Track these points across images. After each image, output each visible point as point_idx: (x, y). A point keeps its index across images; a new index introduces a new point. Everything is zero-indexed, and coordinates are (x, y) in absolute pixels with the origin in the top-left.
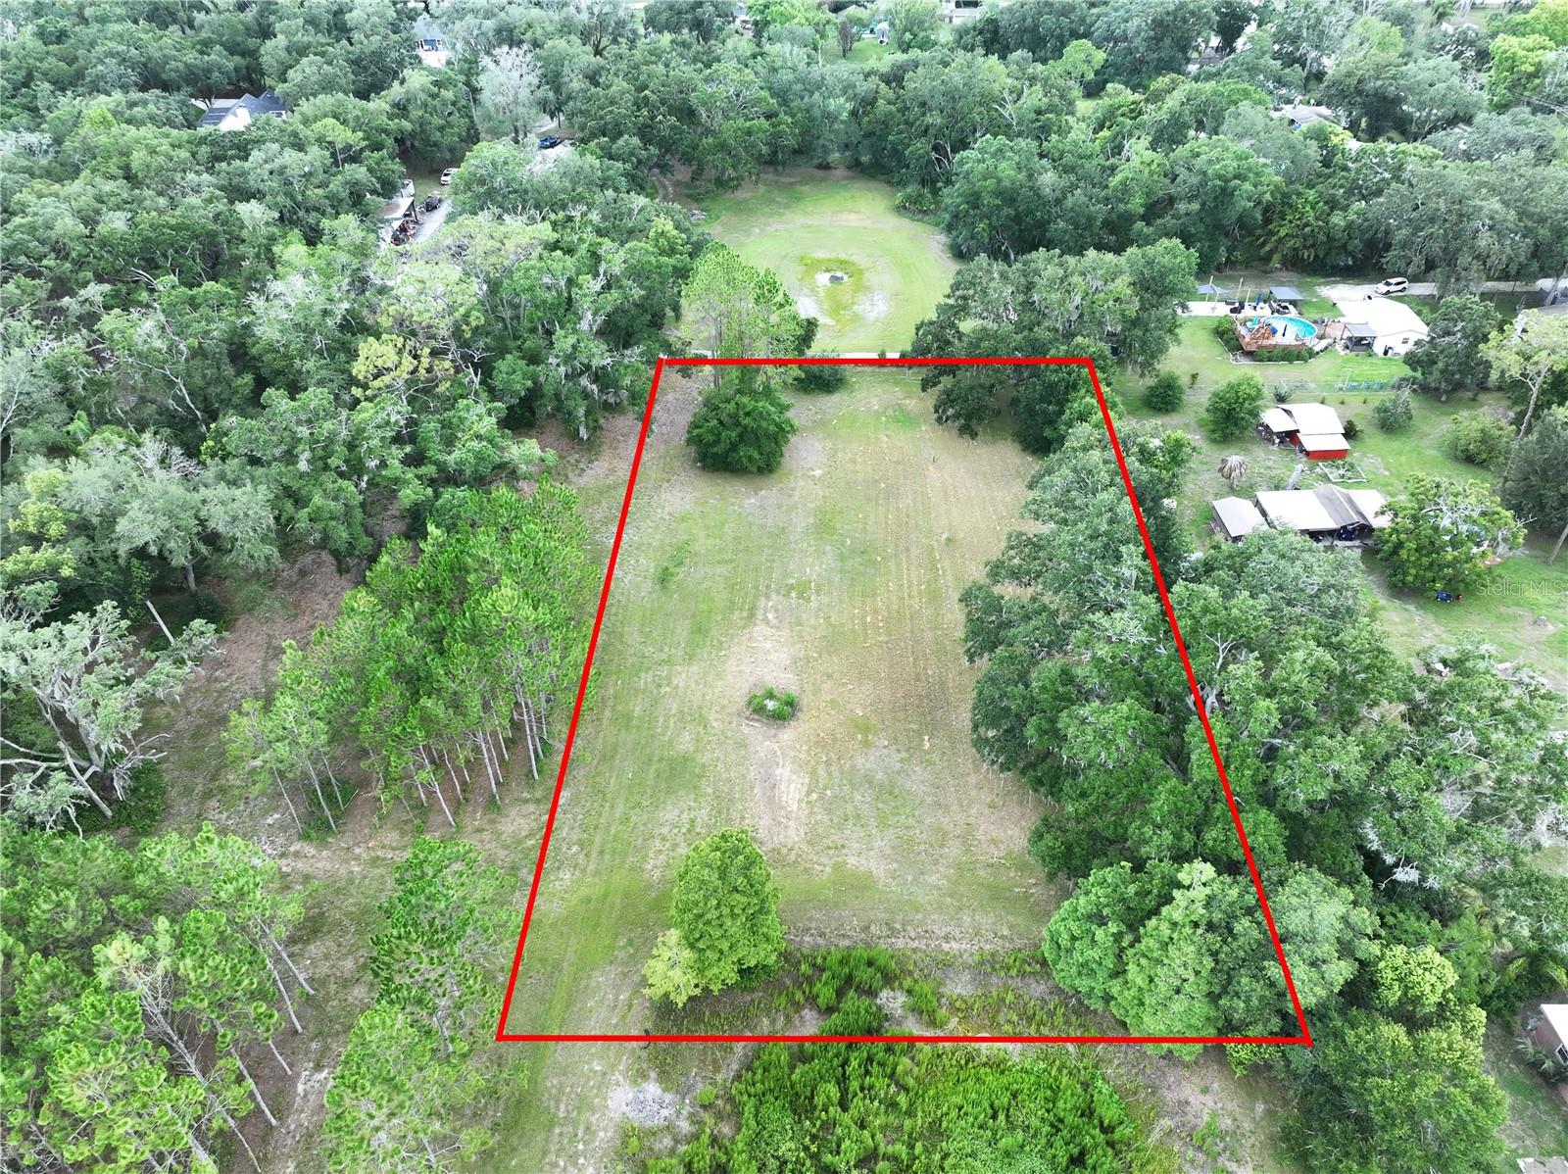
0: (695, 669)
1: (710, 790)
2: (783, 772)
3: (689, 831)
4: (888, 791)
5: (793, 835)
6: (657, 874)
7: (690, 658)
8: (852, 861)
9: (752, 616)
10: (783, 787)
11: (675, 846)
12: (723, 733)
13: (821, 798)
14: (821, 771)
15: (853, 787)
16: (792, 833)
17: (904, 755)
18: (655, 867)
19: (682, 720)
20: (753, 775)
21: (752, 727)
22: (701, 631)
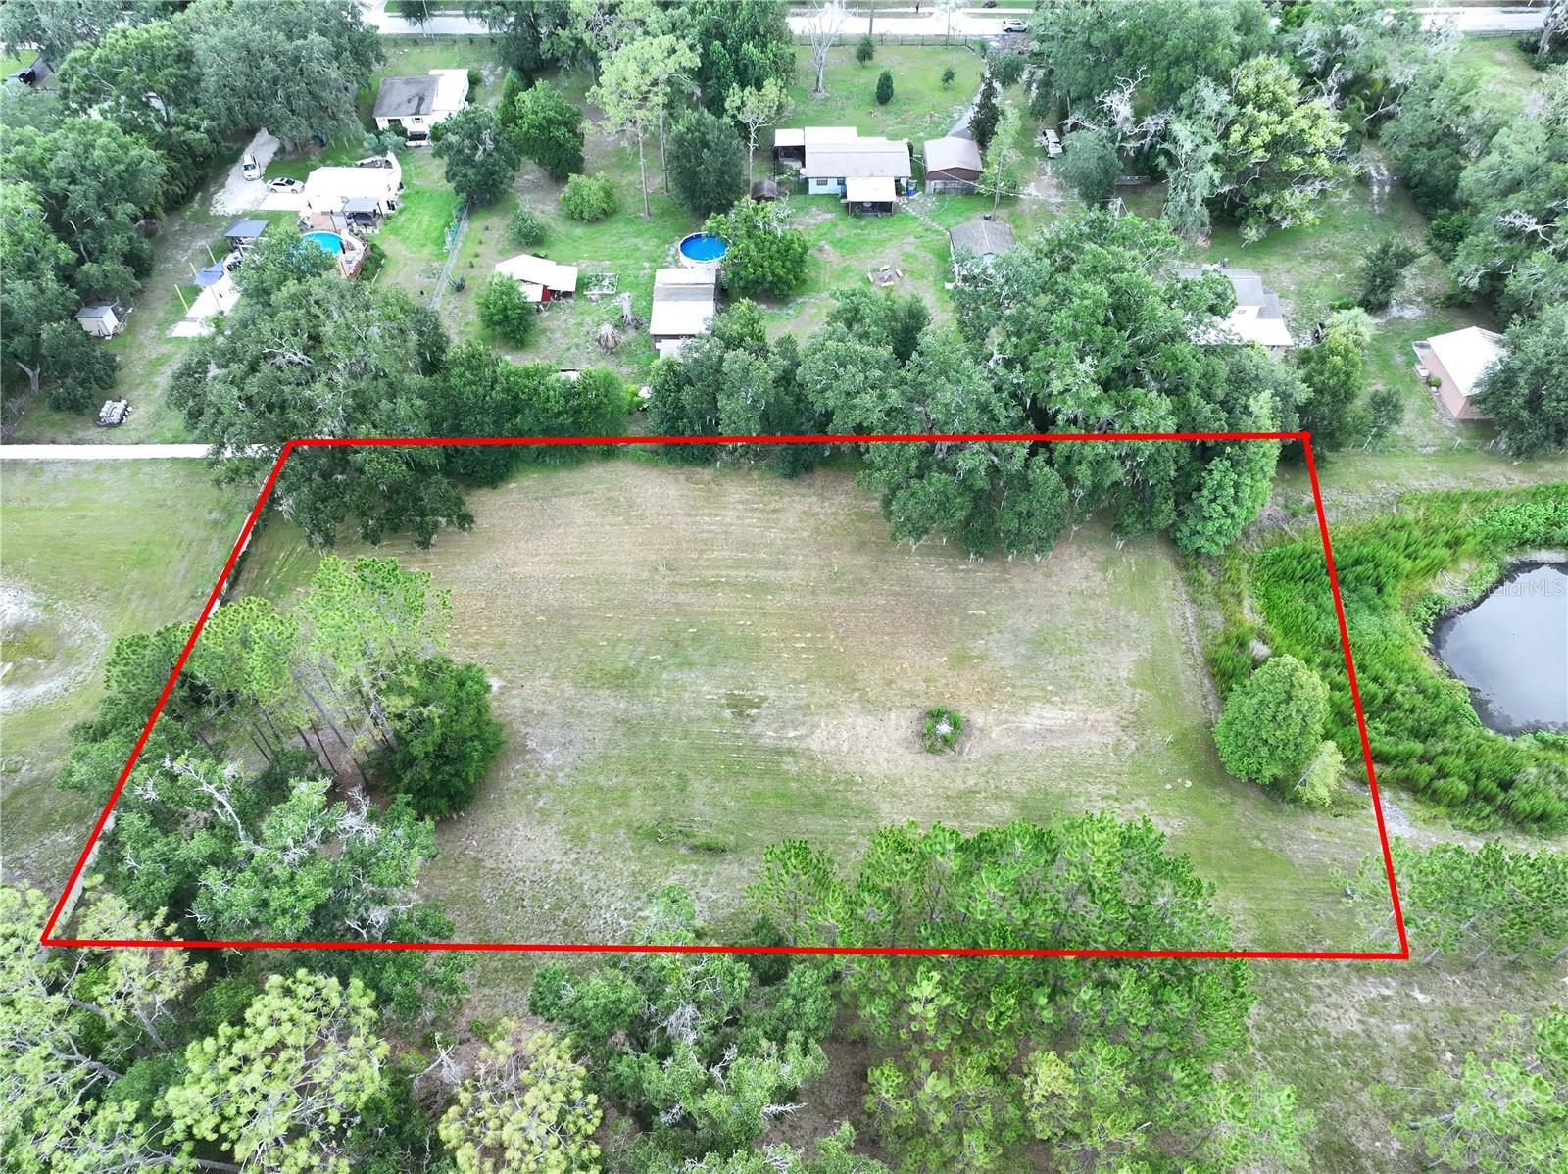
0: (885, 807)
1: (1063, 785)
2: (1029, 723)
3: (1117, 799)
4: (1040, 644)
5: (1105, 716)
6: (1175, 823)
7: (867, 812)
8: (1124, 674)
9: (791, 752)
10: (1046, 722)
11: (1136, 809)
12: (983, 775)
13: (1057, 694)
14: (1025, 692)
15: (1039, 669)
16: (1101, 717)
17: (993, 630)
18: (1167, 825)
19: (968, 816)
20: (1038, 747)
21: (974, 750)
22: (818, 803)
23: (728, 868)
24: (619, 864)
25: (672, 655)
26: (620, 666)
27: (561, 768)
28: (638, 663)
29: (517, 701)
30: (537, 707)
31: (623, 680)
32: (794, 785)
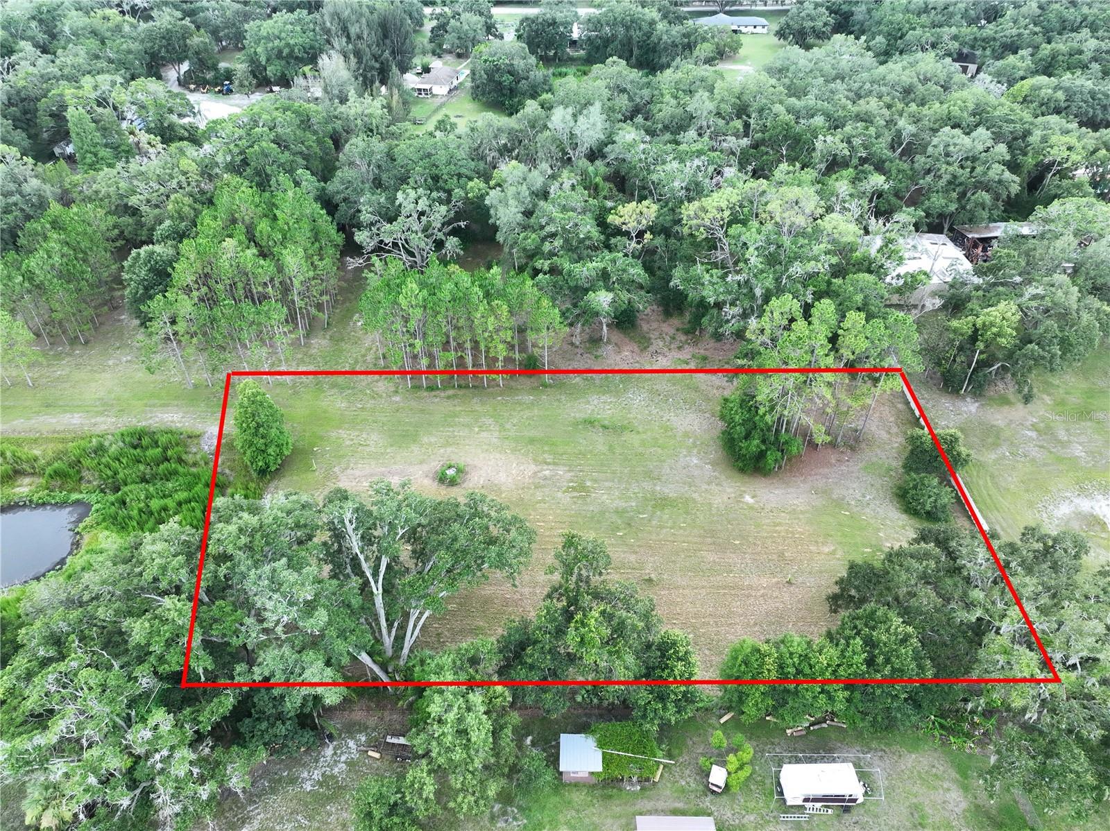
9: (547, 463)
20: (395, 467)
21: (435, 465)
22: (532, 441)
23: (580, 416)
24: (639, 416)
25: (631, 518)
26: (666, 511)
27: (686, 456)
28: (654, 513)
29: (729, 490)
30: (713, 487)
31: (663, 503)
32: (546, 449)
